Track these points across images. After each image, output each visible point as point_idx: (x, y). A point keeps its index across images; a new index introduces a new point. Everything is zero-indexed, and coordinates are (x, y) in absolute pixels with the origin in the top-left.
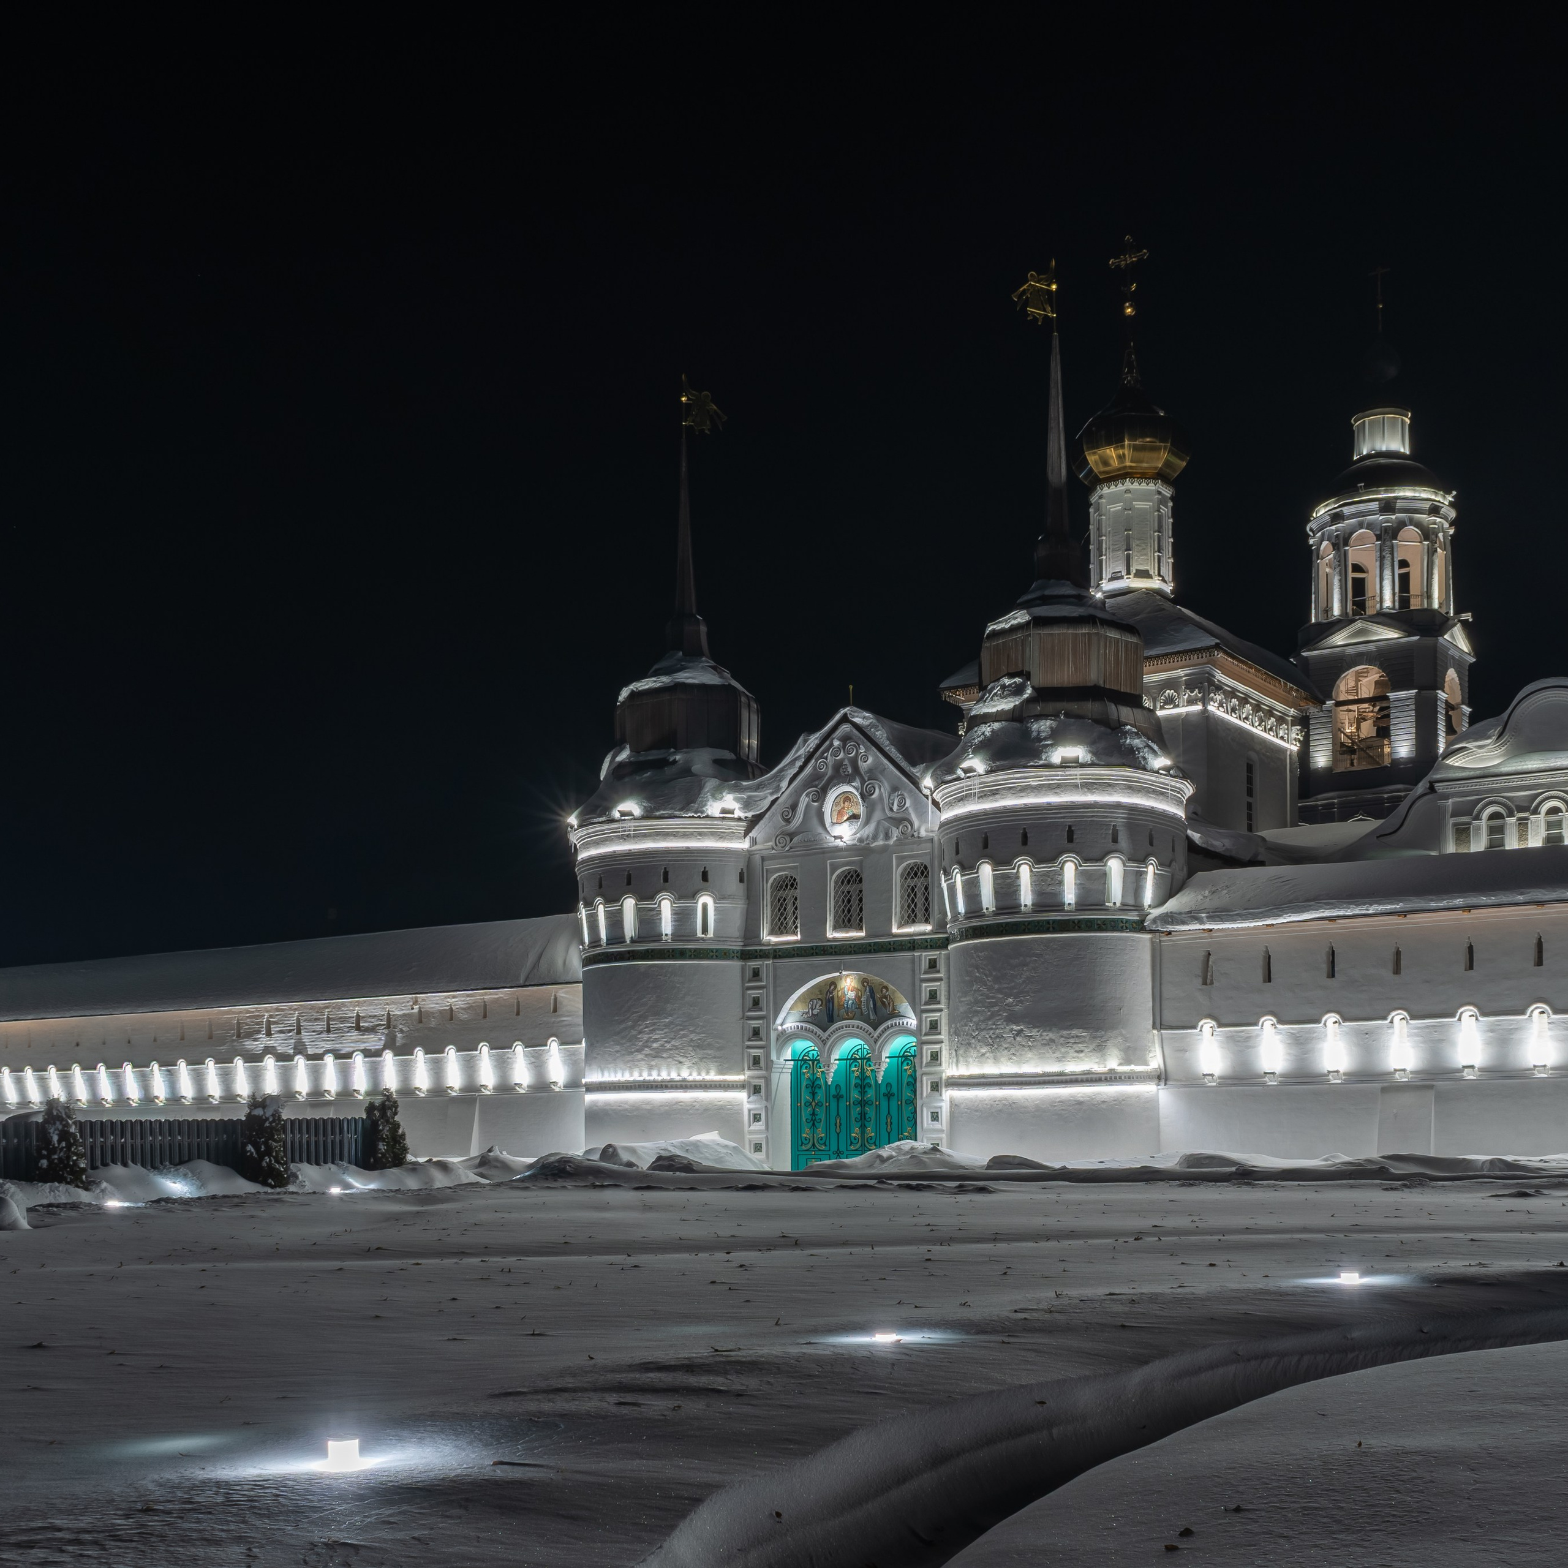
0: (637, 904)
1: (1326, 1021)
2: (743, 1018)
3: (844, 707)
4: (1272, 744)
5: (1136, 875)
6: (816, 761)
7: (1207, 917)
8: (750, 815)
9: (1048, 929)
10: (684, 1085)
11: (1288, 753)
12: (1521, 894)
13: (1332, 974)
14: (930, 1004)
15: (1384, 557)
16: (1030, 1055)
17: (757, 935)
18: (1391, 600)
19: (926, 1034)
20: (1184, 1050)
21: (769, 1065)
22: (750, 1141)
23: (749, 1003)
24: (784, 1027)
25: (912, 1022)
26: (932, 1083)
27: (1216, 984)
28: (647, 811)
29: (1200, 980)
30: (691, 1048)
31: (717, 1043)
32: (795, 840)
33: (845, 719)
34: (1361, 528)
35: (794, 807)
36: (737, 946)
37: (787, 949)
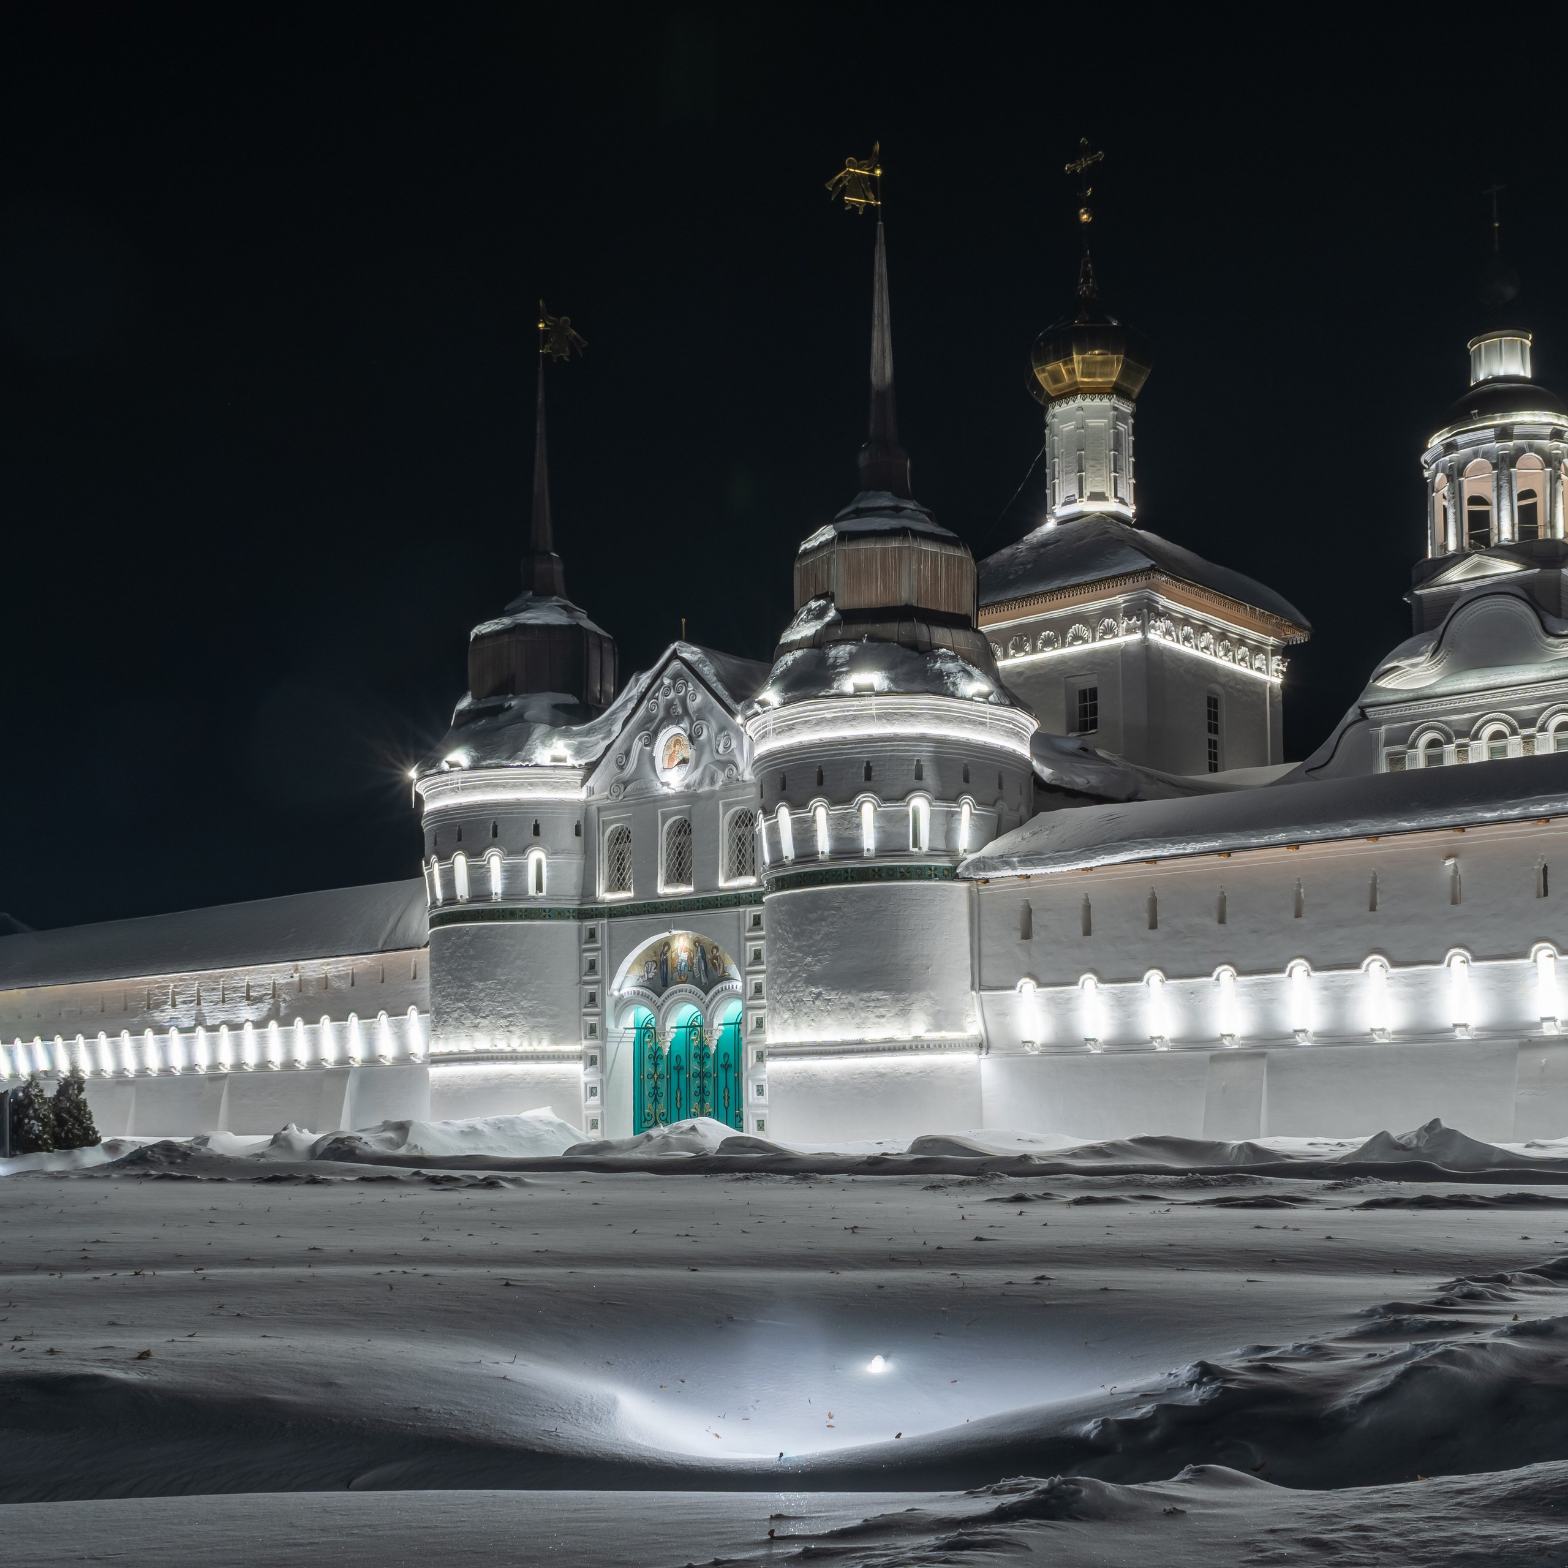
0: (467, 862)
1: (1149, 979)
2: (580, 983)
3: (673, 642)
4: (1244, 675)
5: (946, 816)
6: (648, 702)
7: (1019, 862)
8: (583, 762)
9: (847, 878)
10: (514, 1057)
11: (1268, 686)
12: (1348, 826)
13: (1153, 926)
14: (754, 965)
15: (1501, 487)
16: (828, 1021)
17: (594, 894)
18: (1510, 531)
19: (751, 999)
20: (1003, 1014)
21: (604, 1035)
22: (587, 1117)
23: (586, 966)
24: (622, 992)
25: (737, 985)
26: (757, 1052)
27: (1035, 938)
28: (474, 761)
29: (1019, 934)
30: (522, 1016)
31: (551, 1010)
32: (629, 788)
33: (674, 656)
34: (1477, 457)
35: (627, 753)
36: (573, 905)
37: (621, 907)
